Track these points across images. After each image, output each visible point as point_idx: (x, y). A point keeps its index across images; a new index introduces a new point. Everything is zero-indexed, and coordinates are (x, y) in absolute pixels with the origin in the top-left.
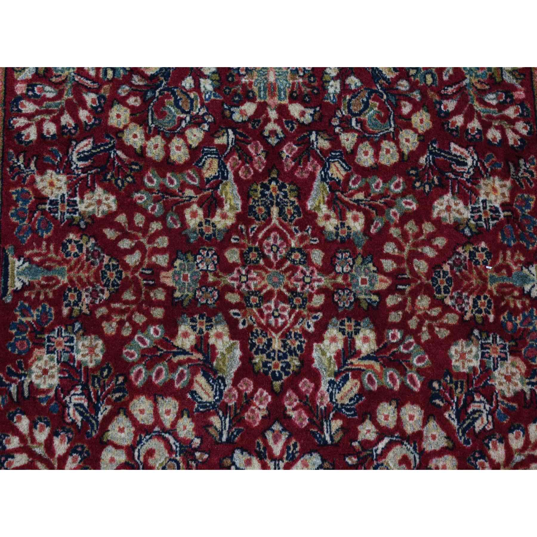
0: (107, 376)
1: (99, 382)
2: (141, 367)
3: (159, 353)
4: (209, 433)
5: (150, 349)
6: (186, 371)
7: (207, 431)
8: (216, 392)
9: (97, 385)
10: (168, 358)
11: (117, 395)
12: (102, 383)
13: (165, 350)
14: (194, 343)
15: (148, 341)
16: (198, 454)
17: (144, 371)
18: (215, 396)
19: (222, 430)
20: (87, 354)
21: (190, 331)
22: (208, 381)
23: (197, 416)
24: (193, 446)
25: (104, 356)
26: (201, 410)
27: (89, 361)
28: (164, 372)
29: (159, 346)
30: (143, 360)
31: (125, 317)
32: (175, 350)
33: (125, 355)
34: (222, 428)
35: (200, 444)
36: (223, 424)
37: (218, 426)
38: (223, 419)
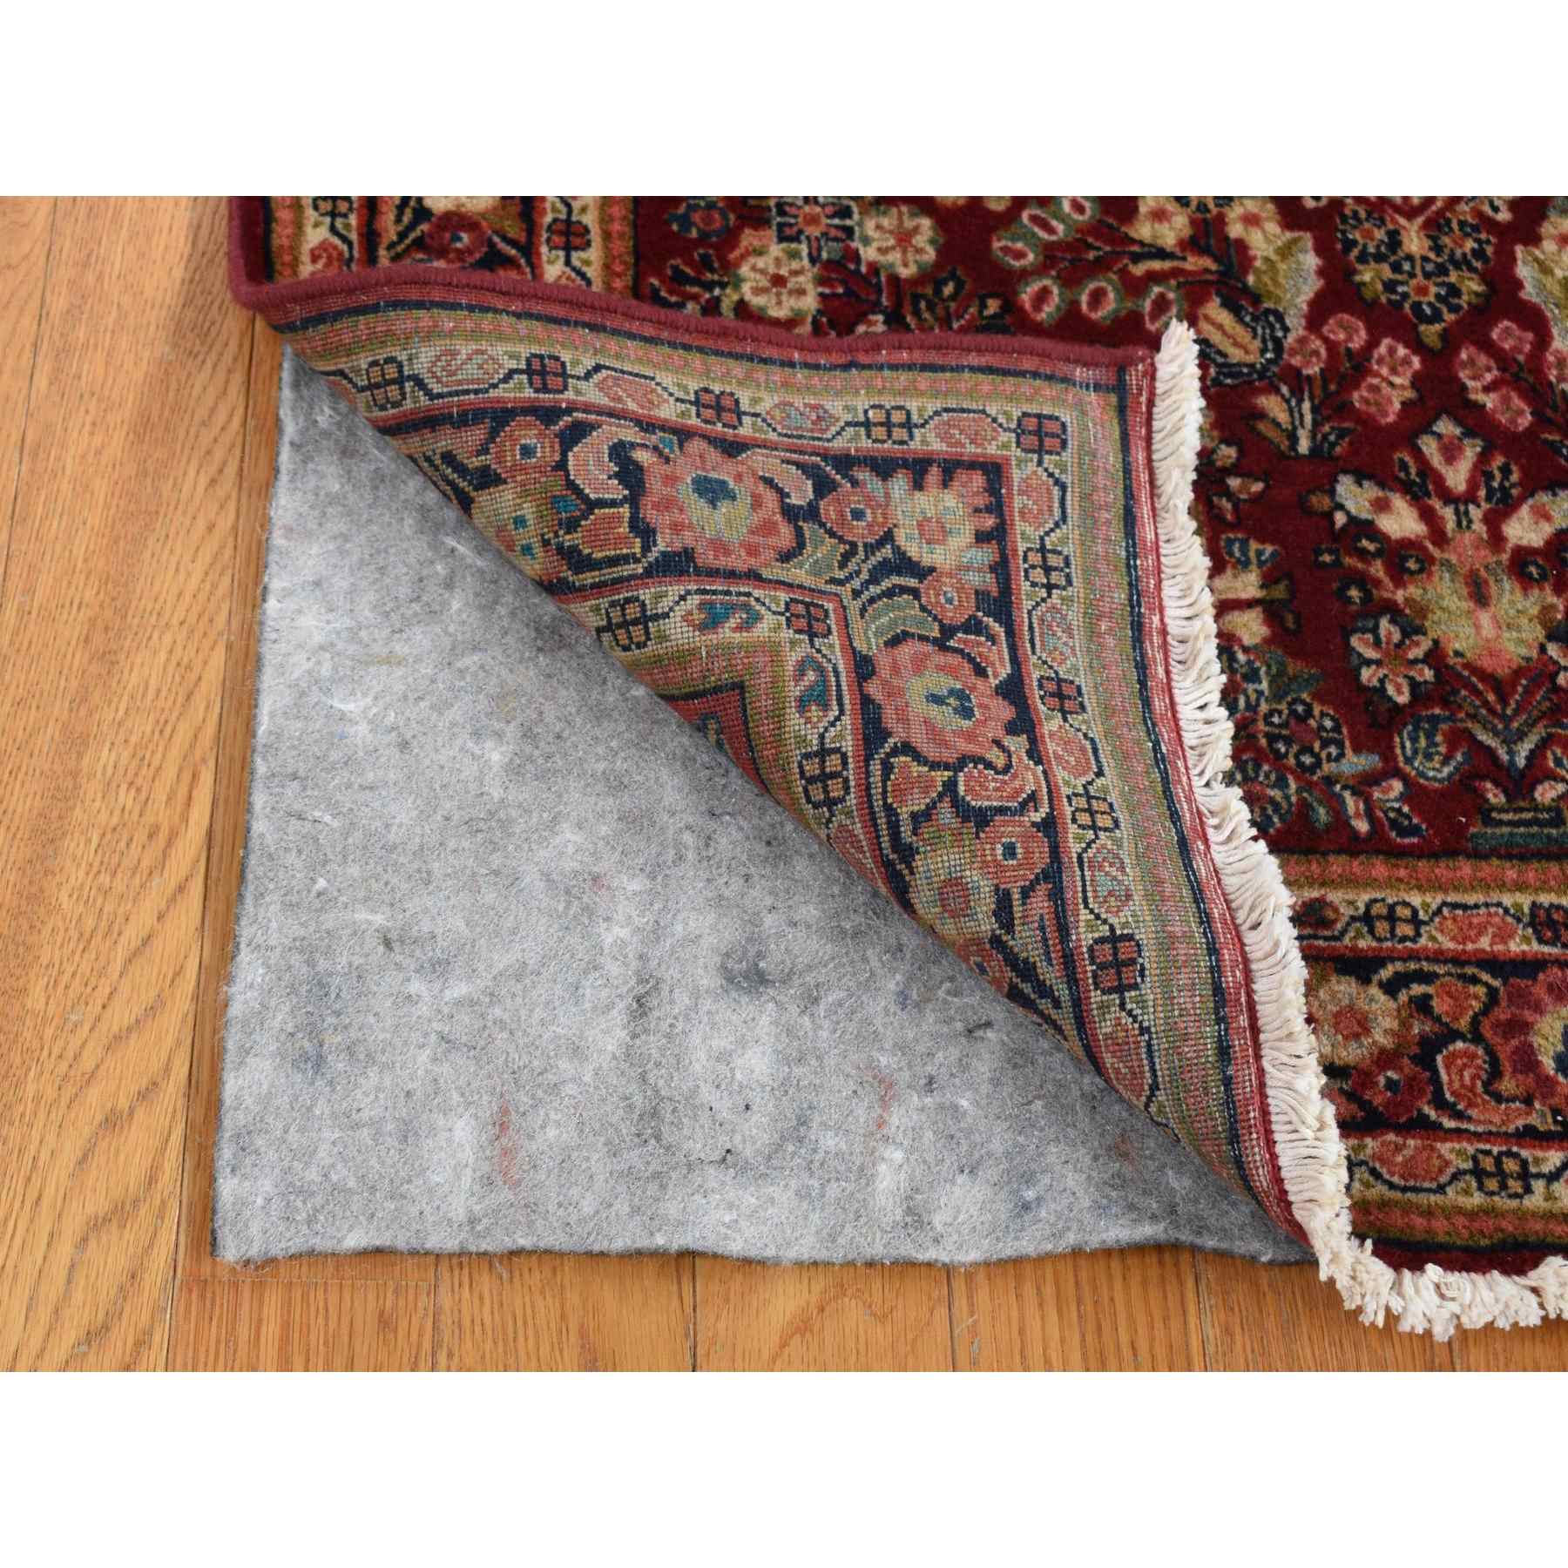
0: (953, 297)
1: (931, 307)
2: (1047, 282)
3: (1091, 255)
4: (1259, 434)
5: (1068, 244)
6: (1171, 296)
7: (1253, 429)
8: (1264, 341)
9: (926, 315)
10: (1120, 266)
12: (940, 311)
13: (1108, 248)
14: (1187, 232)
15: (1060, 227)
16: (1234, 483)
17: (1055, 291)
18: (1263, 351)
19: (1295, 428)
20: (893, 248)
22: (1241, 320)
23: (1222, 395)
24: (1219, 464)
25: (939, 252)
26: (1229, 381)
27: (899, 262)
28: (1111, 295)
29: (1090, 240)
30: (1052, 267)
32: (1136, 249)
33: (1000, 254)
34: (1293, 423)
35: (1238, 459)
36: (1297, 415)
37: (1283, 417)
38: (1293, 403)
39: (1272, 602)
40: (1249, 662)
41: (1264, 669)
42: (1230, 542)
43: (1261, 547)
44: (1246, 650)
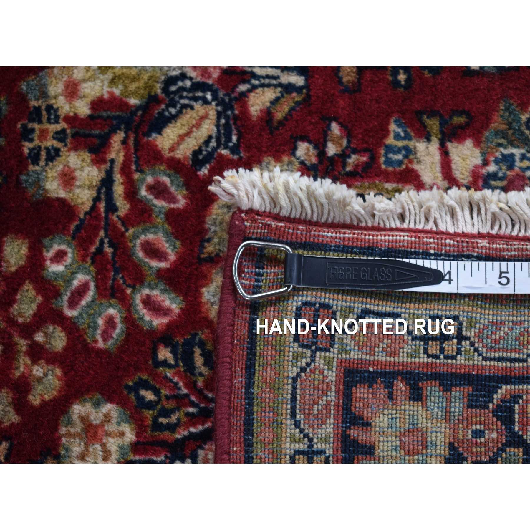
0: (156, 392)
1: (166, 413)
2: (138, 299)
3: (108, 250)
4: (286, 118)
5: (97, 273)
6: (150, 179)
7: (281, 123)
8: (196, 99)
9: (174, 418)
10: (119, 225)
11: (199, 361)
12: (170, 405)
13: (102, 233)
14: (87, 156)
15: (80, 278)
16: (332, 150)
17: (146, 291)
18: (206, 102)
19: (280, 85)
20: (103, 445)
21: (58, 167)
22: (174, 118)
23: (248, 149)
24: (314, 160)
25: (110, 400)
26: (234, 138)
27: (120, 441)
28: (150, 237)
29: (93, 249)
30: (123, 292)
31: (23, 344)
32: (102, 206)
33: (110, 342)
34: (276, 86)
35: (309, 142)
36: (267, 81)
37: (270, 95)
38: (256, 82)
39: (442, 133)
40: (497, 162)
41: (502, 149)
42: (389, 162)
43: (392, 135)
44: (486, 163)
